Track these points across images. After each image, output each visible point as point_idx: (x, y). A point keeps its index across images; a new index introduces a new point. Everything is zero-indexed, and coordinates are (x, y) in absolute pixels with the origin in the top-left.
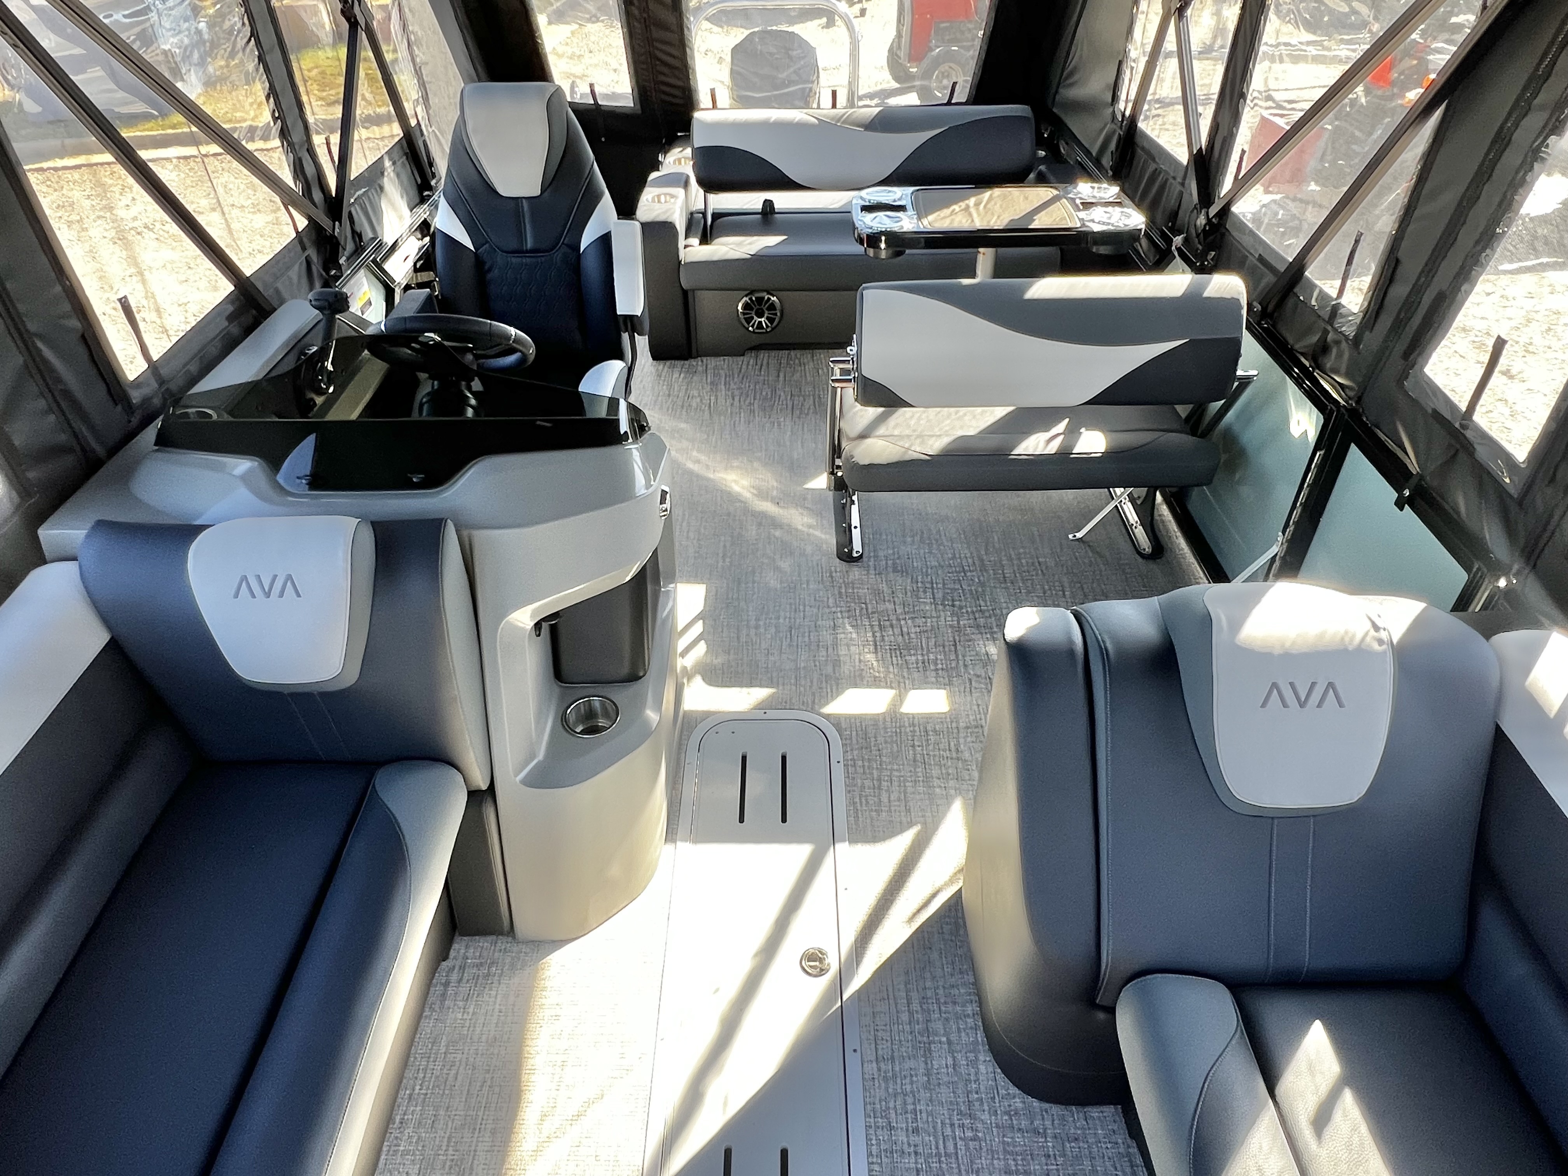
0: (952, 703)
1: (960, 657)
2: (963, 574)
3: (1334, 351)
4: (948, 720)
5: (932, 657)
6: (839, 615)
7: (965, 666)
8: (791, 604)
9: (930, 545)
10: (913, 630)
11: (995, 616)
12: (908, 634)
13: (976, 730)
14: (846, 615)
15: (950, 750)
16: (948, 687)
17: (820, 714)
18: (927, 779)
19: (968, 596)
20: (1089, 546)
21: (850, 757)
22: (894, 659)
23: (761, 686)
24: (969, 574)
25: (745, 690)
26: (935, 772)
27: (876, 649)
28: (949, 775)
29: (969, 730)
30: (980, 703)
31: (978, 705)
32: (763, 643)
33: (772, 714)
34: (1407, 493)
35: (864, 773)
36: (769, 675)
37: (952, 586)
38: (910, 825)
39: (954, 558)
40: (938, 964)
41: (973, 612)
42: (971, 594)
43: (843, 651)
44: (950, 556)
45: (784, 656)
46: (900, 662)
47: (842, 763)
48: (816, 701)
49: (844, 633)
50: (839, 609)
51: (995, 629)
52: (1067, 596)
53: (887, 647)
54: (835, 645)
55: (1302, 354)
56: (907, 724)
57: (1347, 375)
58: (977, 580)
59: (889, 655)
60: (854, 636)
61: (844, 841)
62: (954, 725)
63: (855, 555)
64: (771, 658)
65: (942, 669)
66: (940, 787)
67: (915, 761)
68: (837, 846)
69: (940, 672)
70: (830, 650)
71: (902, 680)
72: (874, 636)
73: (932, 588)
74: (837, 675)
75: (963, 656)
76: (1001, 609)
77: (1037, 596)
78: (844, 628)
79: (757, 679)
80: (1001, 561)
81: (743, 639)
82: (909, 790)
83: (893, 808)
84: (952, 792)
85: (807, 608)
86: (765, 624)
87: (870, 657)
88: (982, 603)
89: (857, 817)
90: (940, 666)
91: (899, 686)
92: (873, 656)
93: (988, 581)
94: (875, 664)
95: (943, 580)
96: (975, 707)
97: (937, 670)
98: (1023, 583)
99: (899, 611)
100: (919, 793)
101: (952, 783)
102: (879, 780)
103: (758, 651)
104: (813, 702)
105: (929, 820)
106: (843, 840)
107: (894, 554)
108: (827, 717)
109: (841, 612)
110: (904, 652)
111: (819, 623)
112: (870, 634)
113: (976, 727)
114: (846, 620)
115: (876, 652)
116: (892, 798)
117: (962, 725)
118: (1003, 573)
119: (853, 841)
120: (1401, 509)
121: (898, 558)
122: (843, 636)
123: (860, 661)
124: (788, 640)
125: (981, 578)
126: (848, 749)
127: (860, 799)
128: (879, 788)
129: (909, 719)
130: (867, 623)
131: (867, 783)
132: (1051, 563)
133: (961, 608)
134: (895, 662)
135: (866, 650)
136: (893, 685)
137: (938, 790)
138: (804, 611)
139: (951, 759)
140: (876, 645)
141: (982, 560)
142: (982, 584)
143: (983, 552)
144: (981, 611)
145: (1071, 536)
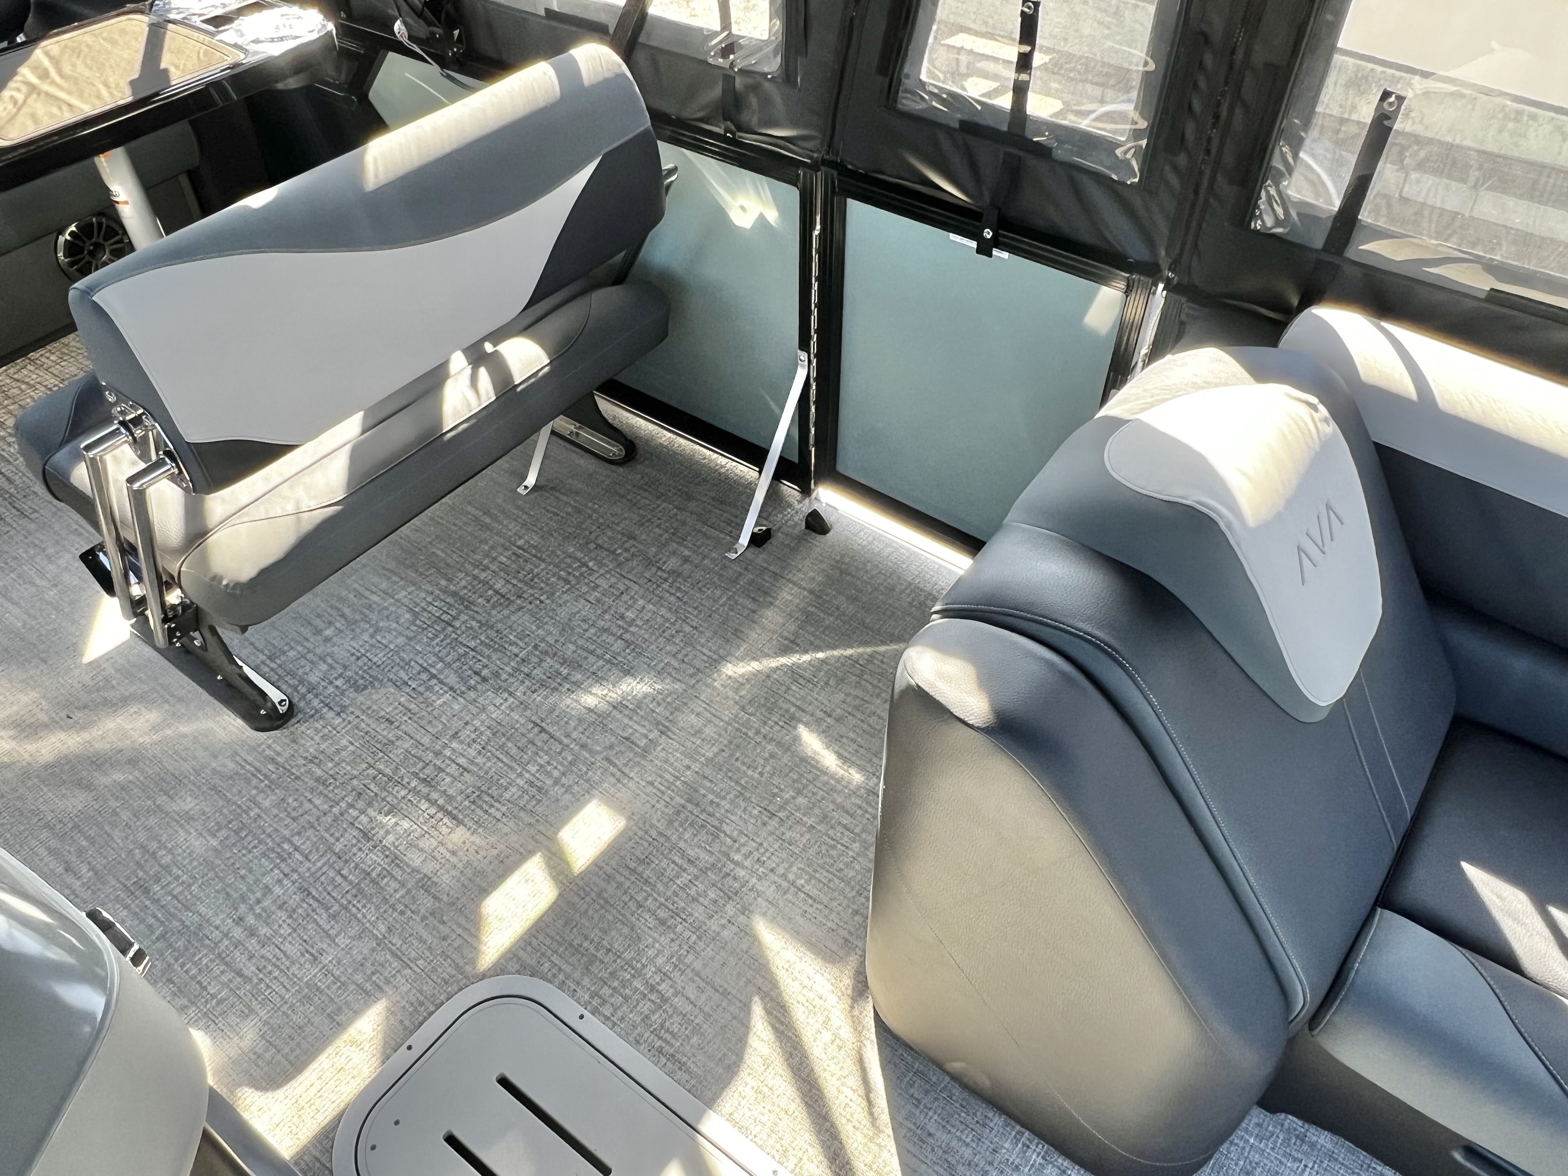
0: (619, 807)
1: (566, 741)
2: (450, 629)
3: (753, 101)
4: (640, 833)
5: (533, 769)
6: (354, 813)
7: (583, 746)
8: (264, 855)
9: (365, 619)
10: (472, 752)
11: (546, 653)
12: (472, 762)
13: (682, 816)
14: (360, 804)
15: (685, 870)
16: (595, 792)
17: (484, 976)
18: (698, 929)
19: (487, 652)
20: (552, 488)
21: (587, 997)
22: (492, 811)
23: (357, 1013)
24: (457, 624)
25: (341, 1042)
26: (698, 912)
27: (455, 818)
28: (715, 901)
29: (676, 824)
30: (649, 779)
31: (651, 783)
32: (287, 947)
33: (420, 1039)
34: (988, 234)
35: (626, 999)
36: (352, 987)
37: (453, 655)
38: (746, 1008)
39: (416, 615)
40: (954, 1143)
41: (516, 670)
42: (488, 646)
43: (415, 859)
44: (408, 616)
45: (342, 940)
46: (504, 809)
47: (587, 1014)
48: (461, 963)
49: (387, 833)
50: (343, 805)
51: (565, 672)
52: (595, 568)
53: (467, 803)
54: (395, 859)
55: (701, 120)
56: (603, 884)
57: (793, 124)
58: (474, 623)
59: (479, 812)
60: (406, 824)
61: (704, 1112)
62: (654, 834)
63: (282, 709)
64: (326, 959)
65: (564, 774)
66: (723, 926)
67: (662, 922)
68: (703, 1127)
69: (564, 780)
70: (397, 873)
71: (533, 831)
72: (433, 803)
73: (434, 676)
74: (445, 898)
75: (568, 736)
76: (543, 640)
77: (564, 593)
78: (382, 826)
79: (339, 1009)
80: (475, 577)
81: (250, 969)
82: (698, 965)
83: (707, 1009)
84: (742, 919)
85: (297, 840)
86: (258, 916)
87: (459, 835)
88: (515, 650)
89: (682, 1066)
90: (556, 773)
91: (536, 841)
92: (461, 830)
93: (489, 614)
94: (477, 840)
95: (436, 655)
96: (650, 789)
97: (557, 782)
98: (532, 587)
99: (426, 740)
100: (712, 958)
101: (730, 909)
102: (653, 989)
103: (294, 969)
104: (457, 967)
105: (759, 981)
106: (700, 1116)
107: (331, 667)
108: (499, 969)
109: (351, 806)
110: (494, 791)
111: (338, 847)
112: (424, 805)
113: (678, 813)
114: (371, 812)
115: (460, 822)
116: (692, 997)
117: (661, 826)
118: (497, 592)
119: (710, 1102)
120: (990, 255)
121: (345, 667)
122: (391, 838)
123: (454, 853)
124: (320, 911)
125: (479, 618)
126: (573, 987)
127: (660, 1038)
128: (664, 999)
129: (596, 874)
130: (403, 793)
131: (645, 1007)
132: (535, 540)
133: (497, 675)
134: (499, 815)
135: (445, 830)
136: (530, 847)
137: (725, 933)
138: (296, 849)
139: (696, 878)
140: (449, 813)
141: (454, 594)
142: (485, 625)
143: (443, 583)
144: (523, 660)
145: (521, 490)
